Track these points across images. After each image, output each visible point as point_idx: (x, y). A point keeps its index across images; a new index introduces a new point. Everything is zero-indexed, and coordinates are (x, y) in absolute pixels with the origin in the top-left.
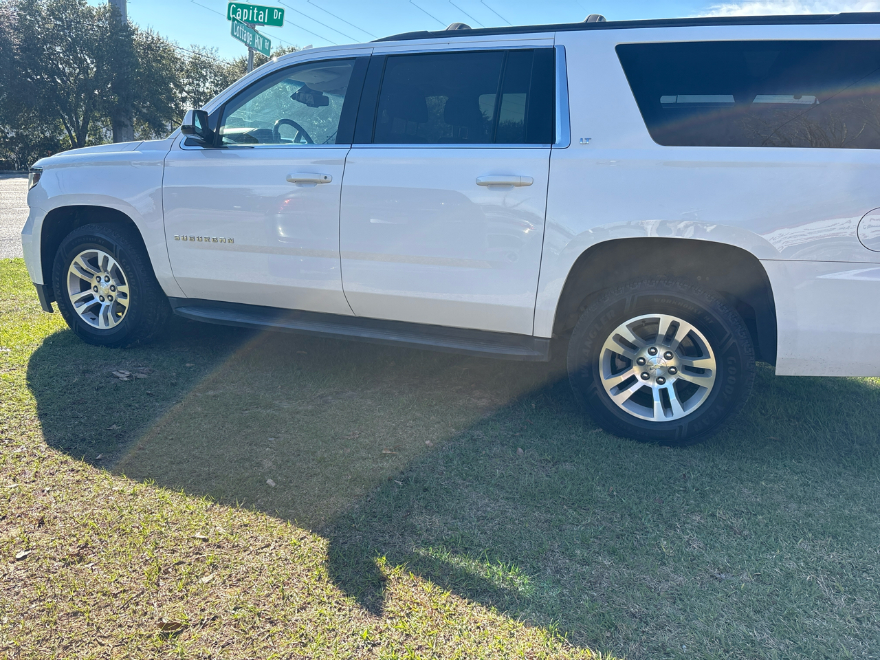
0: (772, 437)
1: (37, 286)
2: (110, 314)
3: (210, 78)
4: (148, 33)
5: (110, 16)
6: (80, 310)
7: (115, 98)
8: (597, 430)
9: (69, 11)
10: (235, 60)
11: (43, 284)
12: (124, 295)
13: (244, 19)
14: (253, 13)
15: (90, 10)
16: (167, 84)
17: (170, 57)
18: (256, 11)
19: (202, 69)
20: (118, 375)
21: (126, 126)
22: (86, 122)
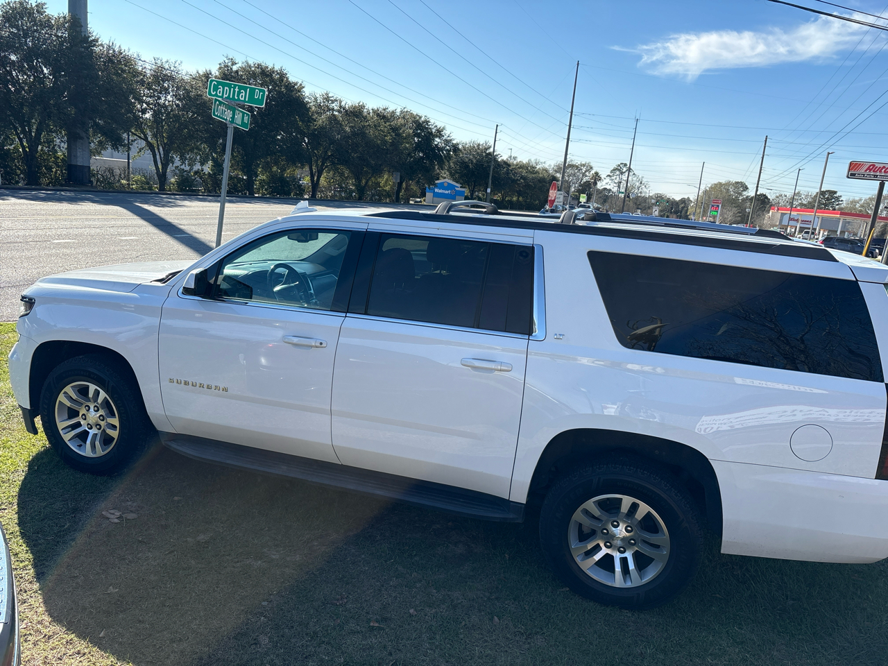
0: (718, 595)
1: (23, 409)
2: (97, 443)
3: (173, 91)
4: (109, 46)
5: (69, 26)
6: (67, 437)
7: (72, 111)
8: (564, 589)
9: (25, 19)
10: (198, 72)
11: (29, 408)
12: (114, 427)
13: (225, 96)
14: (234, 91)
15: (49, 19)
16: (127, 98)
17: (131, 71)
18: (237, 90)
19: (164, 82)
20: (109, 516)
21: (82, 138)
22: (39, 132)
